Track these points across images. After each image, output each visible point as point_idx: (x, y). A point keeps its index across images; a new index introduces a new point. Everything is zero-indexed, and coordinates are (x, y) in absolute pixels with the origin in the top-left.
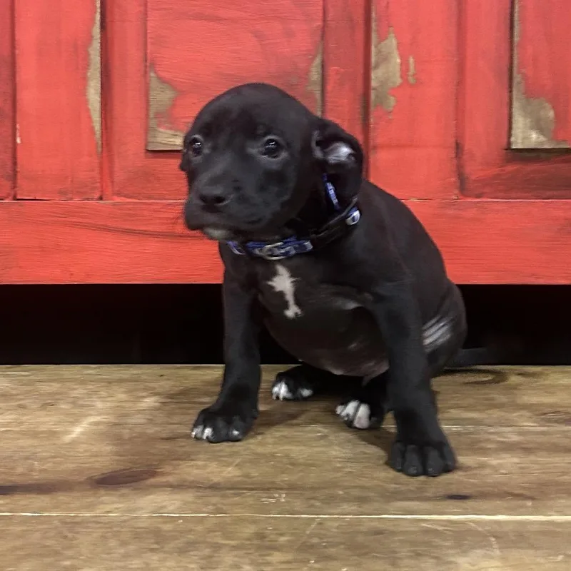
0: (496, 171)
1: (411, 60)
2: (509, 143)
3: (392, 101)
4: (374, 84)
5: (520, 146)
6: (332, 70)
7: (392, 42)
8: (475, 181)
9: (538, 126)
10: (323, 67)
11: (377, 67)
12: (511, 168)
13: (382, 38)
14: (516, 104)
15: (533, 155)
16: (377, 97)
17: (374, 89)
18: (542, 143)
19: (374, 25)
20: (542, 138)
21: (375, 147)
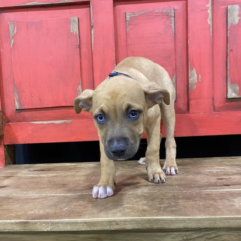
0: (223, 105)
1: (200, 76)
2: (227, 97)
3: (195, 87)
4: (190, 82)
5: (230, 97)
6: (178, 79)
7: (194, 71)
8: (218, 108)
9: (234, 91)
10: (176, 78)
11: (190, 78)
12: (227, 104)
13: (192, 70)
14: (229, 86)
15: (233, 100)
16: (191, 86)
17: (190, 84)
18: (236, 96)
19: (189, 66)
20: (236, 95)
21: (191, 99)
